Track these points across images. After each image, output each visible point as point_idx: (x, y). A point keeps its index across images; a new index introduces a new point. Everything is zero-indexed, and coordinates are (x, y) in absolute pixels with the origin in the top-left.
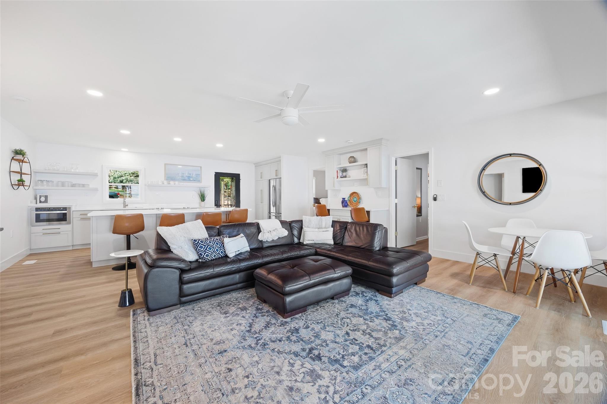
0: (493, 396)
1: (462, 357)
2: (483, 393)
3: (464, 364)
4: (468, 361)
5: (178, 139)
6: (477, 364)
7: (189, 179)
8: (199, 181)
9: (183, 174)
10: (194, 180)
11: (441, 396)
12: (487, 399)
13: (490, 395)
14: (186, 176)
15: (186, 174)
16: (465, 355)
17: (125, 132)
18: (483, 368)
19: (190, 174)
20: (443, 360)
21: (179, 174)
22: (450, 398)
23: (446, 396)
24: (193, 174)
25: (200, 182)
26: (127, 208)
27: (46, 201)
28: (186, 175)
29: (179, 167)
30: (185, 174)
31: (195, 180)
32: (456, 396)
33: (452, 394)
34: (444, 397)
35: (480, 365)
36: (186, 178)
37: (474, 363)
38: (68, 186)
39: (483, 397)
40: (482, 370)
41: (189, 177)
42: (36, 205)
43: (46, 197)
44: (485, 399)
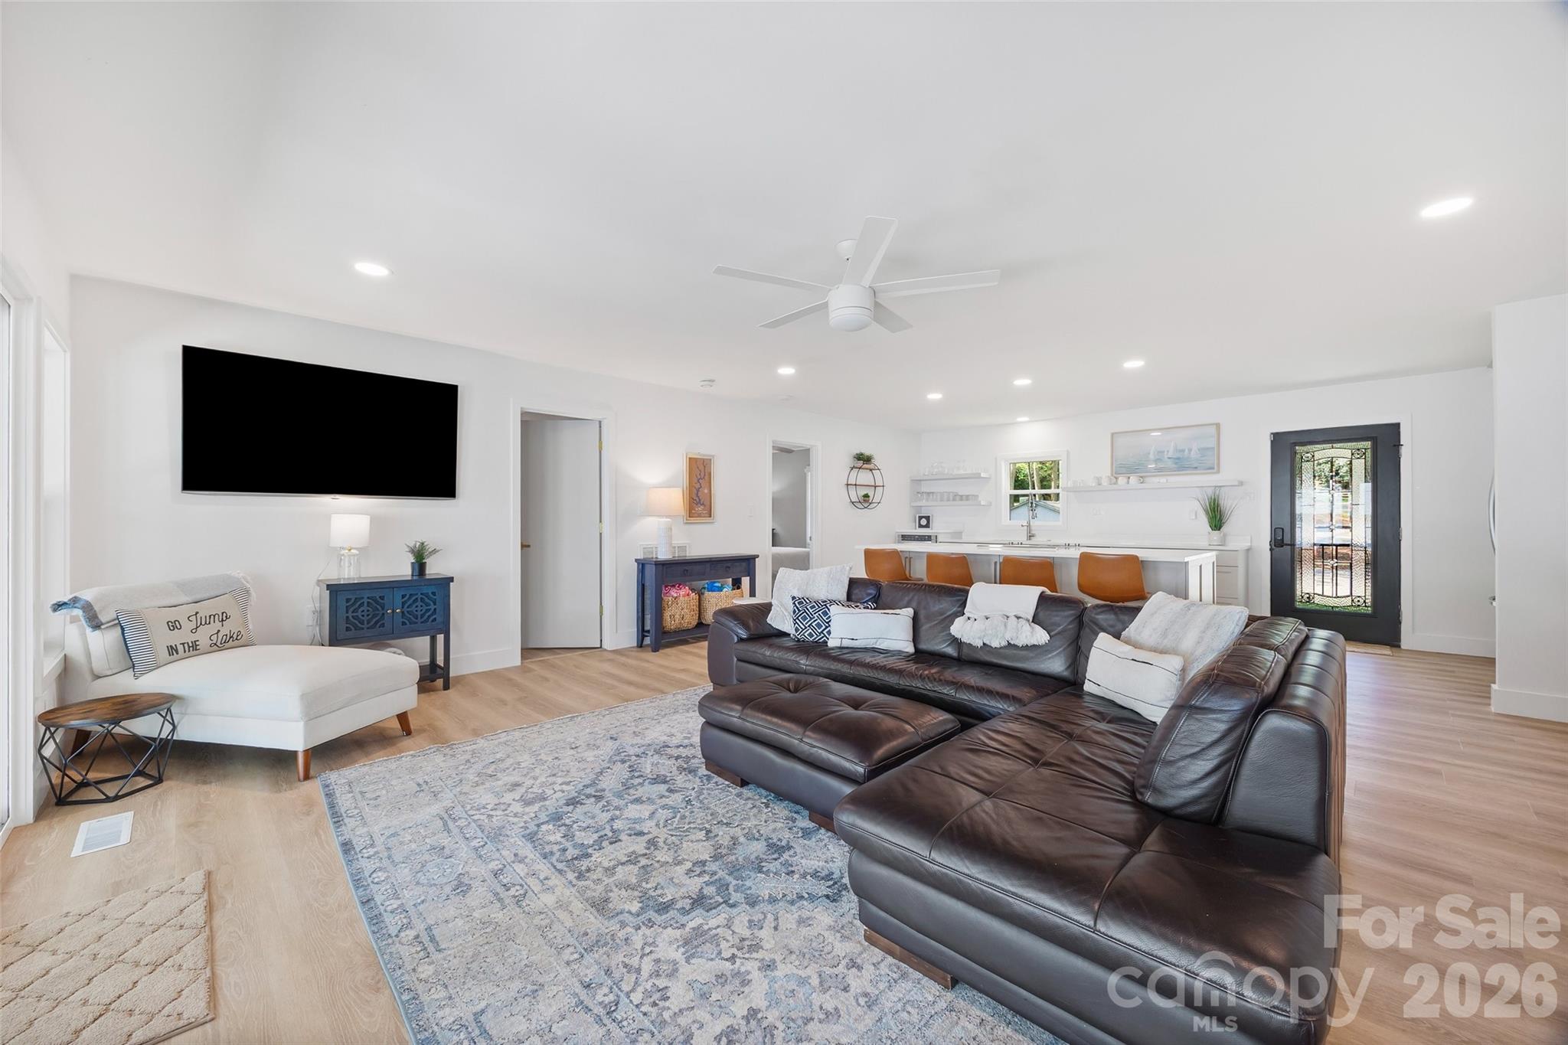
0: (345, 1007)
1: (479, 1008)
2: (363, 994)
3: (450, 998)
4: (456, 1013)
5: (1134, 364)
6: (436, 1028)
7: (1181, 465)
8: (1213, 468)
9: (1159, 452)
10: (1195, 466)
11: (405, 921)
12: (347, 992)
13: (350, 1003)
14: (1169, 458)
15: (1168, 451)
16: (483, 1019)
17: (1022, 382)
18: (416, 1037)
19: (1183, 451)
20: (488, 960)
21: (1149, 454)
22: (393, 931)
23: (400, 927)
24: (1190, 450)
25: (1215, 470)
26: (1034, 541)
27: (927, 526)
28: (1170, 455)
29: (1152, 434)
30: (1166, 453)
31: (1196, 468)
32: (390, 941)
33: (397, 936)
34: (399, 923)
35: (426, 1033)
36: (1170, 464)
37: (443, 1024)
38: (948, 500)
39: (356, 986)
40: (413, 1029)
41: (1178, 459)
42: (914, 531)
43: (928, 518)
44: (351, 988)
